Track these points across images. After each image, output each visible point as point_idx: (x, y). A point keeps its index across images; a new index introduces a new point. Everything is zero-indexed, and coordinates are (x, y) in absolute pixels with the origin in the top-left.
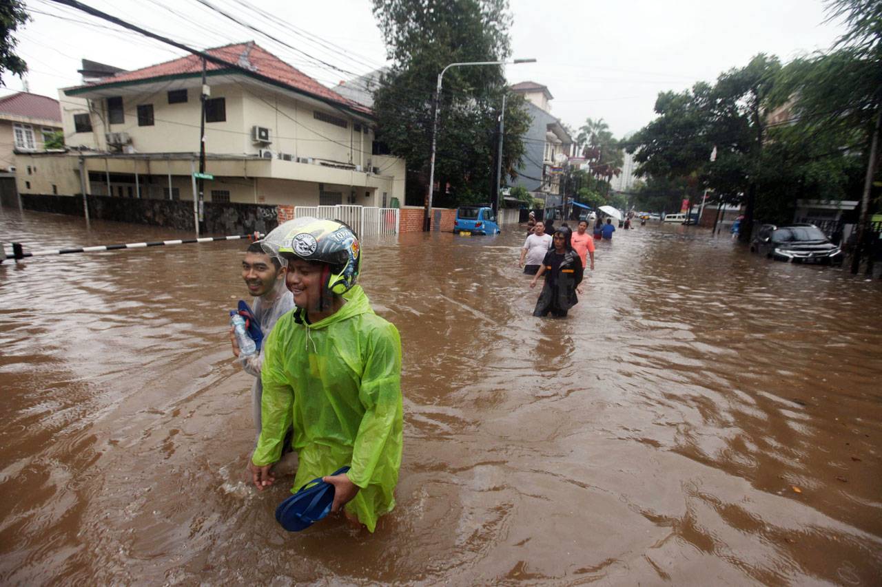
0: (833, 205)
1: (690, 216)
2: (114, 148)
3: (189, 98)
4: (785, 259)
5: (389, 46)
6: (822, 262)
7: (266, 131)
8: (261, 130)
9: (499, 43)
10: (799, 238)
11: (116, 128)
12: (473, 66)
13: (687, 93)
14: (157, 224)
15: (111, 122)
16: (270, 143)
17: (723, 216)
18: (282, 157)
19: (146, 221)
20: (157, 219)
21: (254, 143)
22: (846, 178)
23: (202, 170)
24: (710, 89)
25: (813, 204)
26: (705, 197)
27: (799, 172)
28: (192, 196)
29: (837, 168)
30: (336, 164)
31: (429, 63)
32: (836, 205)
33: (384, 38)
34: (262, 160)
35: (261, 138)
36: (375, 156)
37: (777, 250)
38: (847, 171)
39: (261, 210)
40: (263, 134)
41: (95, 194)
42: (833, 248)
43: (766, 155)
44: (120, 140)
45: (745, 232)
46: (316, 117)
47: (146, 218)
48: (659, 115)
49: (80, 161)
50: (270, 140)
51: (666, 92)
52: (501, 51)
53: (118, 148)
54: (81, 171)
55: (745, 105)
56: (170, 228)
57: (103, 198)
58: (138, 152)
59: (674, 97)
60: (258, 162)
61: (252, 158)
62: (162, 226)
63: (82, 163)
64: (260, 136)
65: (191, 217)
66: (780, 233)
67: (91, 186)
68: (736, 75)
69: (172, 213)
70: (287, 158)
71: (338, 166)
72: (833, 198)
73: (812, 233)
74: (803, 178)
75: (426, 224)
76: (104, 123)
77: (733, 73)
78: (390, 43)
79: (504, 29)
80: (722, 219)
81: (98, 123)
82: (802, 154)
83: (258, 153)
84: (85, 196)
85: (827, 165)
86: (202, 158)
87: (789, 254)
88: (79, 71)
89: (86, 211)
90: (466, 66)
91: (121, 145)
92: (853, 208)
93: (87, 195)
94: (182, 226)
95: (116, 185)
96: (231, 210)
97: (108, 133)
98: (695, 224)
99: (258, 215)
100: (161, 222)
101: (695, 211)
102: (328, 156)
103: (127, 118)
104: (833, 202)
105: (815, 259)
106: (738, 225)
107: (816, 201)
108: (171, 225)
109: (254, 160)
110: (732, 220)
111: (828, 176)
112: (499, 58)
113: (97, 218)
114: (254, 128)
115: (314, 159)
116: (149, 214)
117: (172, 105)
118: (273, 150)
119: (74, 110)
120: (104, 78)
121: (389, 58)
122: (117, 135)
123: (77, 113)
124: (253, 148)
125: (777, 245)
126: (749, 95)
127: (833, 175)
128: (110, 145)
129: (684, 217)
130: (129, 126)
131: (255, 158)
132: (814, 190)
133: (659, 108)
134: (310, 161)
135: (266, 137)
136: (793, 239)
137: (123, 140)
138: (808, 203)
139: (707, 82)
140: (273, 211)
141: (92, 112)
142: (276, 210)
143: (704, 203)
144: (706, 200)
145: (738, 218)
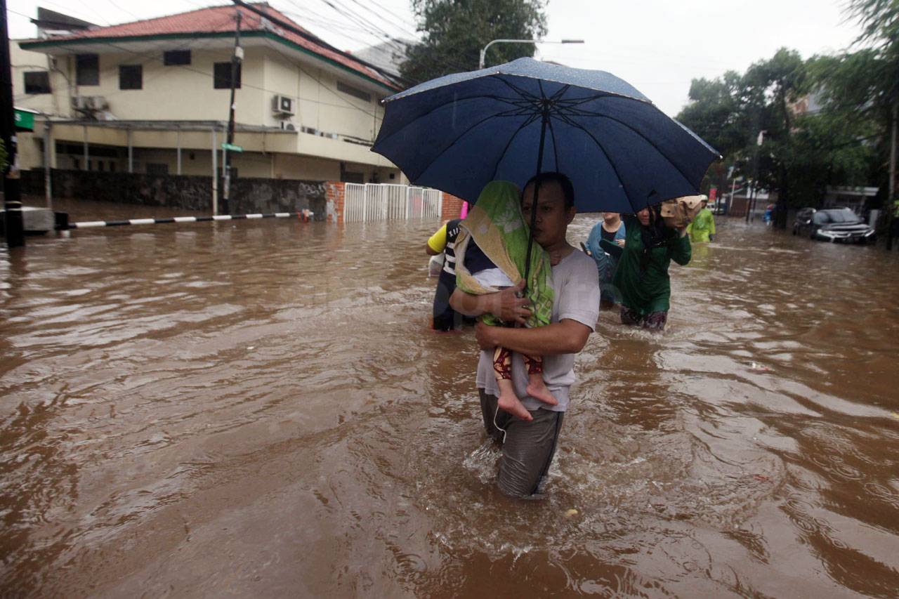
0: (857, 192)
1: (720, 205)
2: (80, 114)
3: (193, 60)
4: (827, 240)
5: (419, 17)
6: (859, 241)
7: (289, 101)
8: (284, 99)
9: (534, 21)
10: (836, 219)
11: (86, 91)
12: (510, 43)
13: (719, 81)
14: (157, 204)
15: (80, 82)
16: (293, 115)
17: (755, 205)
18: (306, 130)
19: (140, 200)
20: (157, 198)
21: (275, 114)
22: (867, 165)
23: (230, 141)
24: (739, 78)
25: (841, 191)
26: (734, 186)
27: (827, 160)
28: (212, 171)
29: (858, 156)
30: (360, 142)
31: (467, 37)
32: (860, 191)
33: (413, 8)
34: (286, 133)
35: (283, 108)
37: (820, 232)
38: (867, 159)
39: (304, 186)
40: (286, 104)
41: (62, 167)
42: (867, 228)
43: (797, 143)
44: (93, 104)
45: (779, 219)
46: (338, 88)
47: (142, 196)
48: (694, 102)
49: (46, 127)
50: (292, 112)
51: (699, 78)
52: (537, 30)
53: (88, 115)
54: (46, 142)
55: (772, 94)
56: (175, 208)
57: (77, 173)
58: (116, 119)
59: (706, 84)
60: (279, 136)
61: (274, 130)
62: (165, 206)
63: (48, 131)
64: (283, 107)
65: (208, 195)
66: (818, 215)
67: (58, 158)
68: (765, 65)
69: (180, 191)
70: (311, 131)
71: (362, 144)
72: (857, 185)
73: (847, 214)
74: (830, 164)
76: (69, 82)
77: (762, 64)
78: (419, 14)
79: (539, 7)
80: (754, 208)
81: (59, 82)
82: (829, 142)
83: (280, 125)
84: (48, 171)
85: (850, 153)
86: (232, 128)
87: (831, 235)
88: (33, 21)
89: (48, 188)
90: (504, 43)
91: (95, 110)
92: (874, 194)
93: (52, 170)
94: (193, 205)
95: (97, 159)
96: (264, 187)
97: (74, 95)
98: (724, 214)
100: (162, 201)
101: (723, 201)
102: (350, 132)
103: (103, 79)
104: (857, 189)
105: (854, 238)
106: (770, 214)
107: (842, 188)
108: (178, 205)
109: (276, 133)
110: (762, 209)
111: (851, 163)
112: (535, 36)
113: (63, 196)
114: (276, 98)
115: (338, 135)
116: (146, 192)
117: (169, 67)
118: (296, 122)
119: (25, 66)
120: (75, 31)
121: (418, 30)
122: (91, 99)
123: (28, 70)
124: (273, 119)
125: (819, 227)
126: (774, 85)
127: (856, 163)
128: (77, 110)
129: (713, 207)
130: (107, 90)
131: (277, 132)
132: (840, 177)
133: (693, 94)
134: (334, 136)
135: (289, 108)
136: (830, 221)
137: (98, 105)
138: (836, 189)
139: (736, 71)
140: (320, 187)
141: (52, 70)
142: (324, 187)
143: (733, 192)
144: (736, 189)
145: (768, 207)
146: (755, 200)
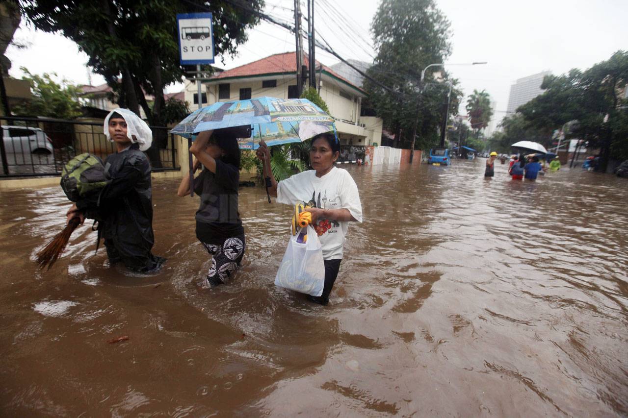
3: (277, 84)
13: (564, 76)
24: (581, 73)
30: (348, 122)
36: (362, 117)
39: (354, 148)
43: (623, 116)
46: (340, 95)
51: (550, 75)
59: (555, 78)
75: (410, 160)
76: (216, 98)
81: (211, 98)
99: (351, 151)
103: (232, 95)
117: (264, 89)
123: (195, 93)
133: (544, 86)
140: (362, 149)
141: (208, 92)
142: (365, 148)
143: (558, 147)
144: (560, 145)
145: (588, 158)
146: (579, 153)
